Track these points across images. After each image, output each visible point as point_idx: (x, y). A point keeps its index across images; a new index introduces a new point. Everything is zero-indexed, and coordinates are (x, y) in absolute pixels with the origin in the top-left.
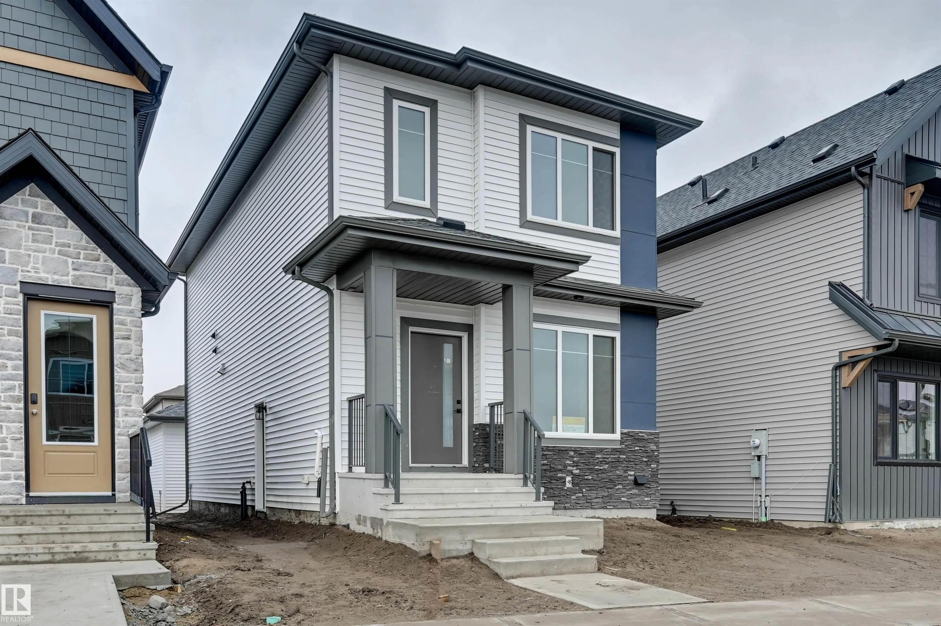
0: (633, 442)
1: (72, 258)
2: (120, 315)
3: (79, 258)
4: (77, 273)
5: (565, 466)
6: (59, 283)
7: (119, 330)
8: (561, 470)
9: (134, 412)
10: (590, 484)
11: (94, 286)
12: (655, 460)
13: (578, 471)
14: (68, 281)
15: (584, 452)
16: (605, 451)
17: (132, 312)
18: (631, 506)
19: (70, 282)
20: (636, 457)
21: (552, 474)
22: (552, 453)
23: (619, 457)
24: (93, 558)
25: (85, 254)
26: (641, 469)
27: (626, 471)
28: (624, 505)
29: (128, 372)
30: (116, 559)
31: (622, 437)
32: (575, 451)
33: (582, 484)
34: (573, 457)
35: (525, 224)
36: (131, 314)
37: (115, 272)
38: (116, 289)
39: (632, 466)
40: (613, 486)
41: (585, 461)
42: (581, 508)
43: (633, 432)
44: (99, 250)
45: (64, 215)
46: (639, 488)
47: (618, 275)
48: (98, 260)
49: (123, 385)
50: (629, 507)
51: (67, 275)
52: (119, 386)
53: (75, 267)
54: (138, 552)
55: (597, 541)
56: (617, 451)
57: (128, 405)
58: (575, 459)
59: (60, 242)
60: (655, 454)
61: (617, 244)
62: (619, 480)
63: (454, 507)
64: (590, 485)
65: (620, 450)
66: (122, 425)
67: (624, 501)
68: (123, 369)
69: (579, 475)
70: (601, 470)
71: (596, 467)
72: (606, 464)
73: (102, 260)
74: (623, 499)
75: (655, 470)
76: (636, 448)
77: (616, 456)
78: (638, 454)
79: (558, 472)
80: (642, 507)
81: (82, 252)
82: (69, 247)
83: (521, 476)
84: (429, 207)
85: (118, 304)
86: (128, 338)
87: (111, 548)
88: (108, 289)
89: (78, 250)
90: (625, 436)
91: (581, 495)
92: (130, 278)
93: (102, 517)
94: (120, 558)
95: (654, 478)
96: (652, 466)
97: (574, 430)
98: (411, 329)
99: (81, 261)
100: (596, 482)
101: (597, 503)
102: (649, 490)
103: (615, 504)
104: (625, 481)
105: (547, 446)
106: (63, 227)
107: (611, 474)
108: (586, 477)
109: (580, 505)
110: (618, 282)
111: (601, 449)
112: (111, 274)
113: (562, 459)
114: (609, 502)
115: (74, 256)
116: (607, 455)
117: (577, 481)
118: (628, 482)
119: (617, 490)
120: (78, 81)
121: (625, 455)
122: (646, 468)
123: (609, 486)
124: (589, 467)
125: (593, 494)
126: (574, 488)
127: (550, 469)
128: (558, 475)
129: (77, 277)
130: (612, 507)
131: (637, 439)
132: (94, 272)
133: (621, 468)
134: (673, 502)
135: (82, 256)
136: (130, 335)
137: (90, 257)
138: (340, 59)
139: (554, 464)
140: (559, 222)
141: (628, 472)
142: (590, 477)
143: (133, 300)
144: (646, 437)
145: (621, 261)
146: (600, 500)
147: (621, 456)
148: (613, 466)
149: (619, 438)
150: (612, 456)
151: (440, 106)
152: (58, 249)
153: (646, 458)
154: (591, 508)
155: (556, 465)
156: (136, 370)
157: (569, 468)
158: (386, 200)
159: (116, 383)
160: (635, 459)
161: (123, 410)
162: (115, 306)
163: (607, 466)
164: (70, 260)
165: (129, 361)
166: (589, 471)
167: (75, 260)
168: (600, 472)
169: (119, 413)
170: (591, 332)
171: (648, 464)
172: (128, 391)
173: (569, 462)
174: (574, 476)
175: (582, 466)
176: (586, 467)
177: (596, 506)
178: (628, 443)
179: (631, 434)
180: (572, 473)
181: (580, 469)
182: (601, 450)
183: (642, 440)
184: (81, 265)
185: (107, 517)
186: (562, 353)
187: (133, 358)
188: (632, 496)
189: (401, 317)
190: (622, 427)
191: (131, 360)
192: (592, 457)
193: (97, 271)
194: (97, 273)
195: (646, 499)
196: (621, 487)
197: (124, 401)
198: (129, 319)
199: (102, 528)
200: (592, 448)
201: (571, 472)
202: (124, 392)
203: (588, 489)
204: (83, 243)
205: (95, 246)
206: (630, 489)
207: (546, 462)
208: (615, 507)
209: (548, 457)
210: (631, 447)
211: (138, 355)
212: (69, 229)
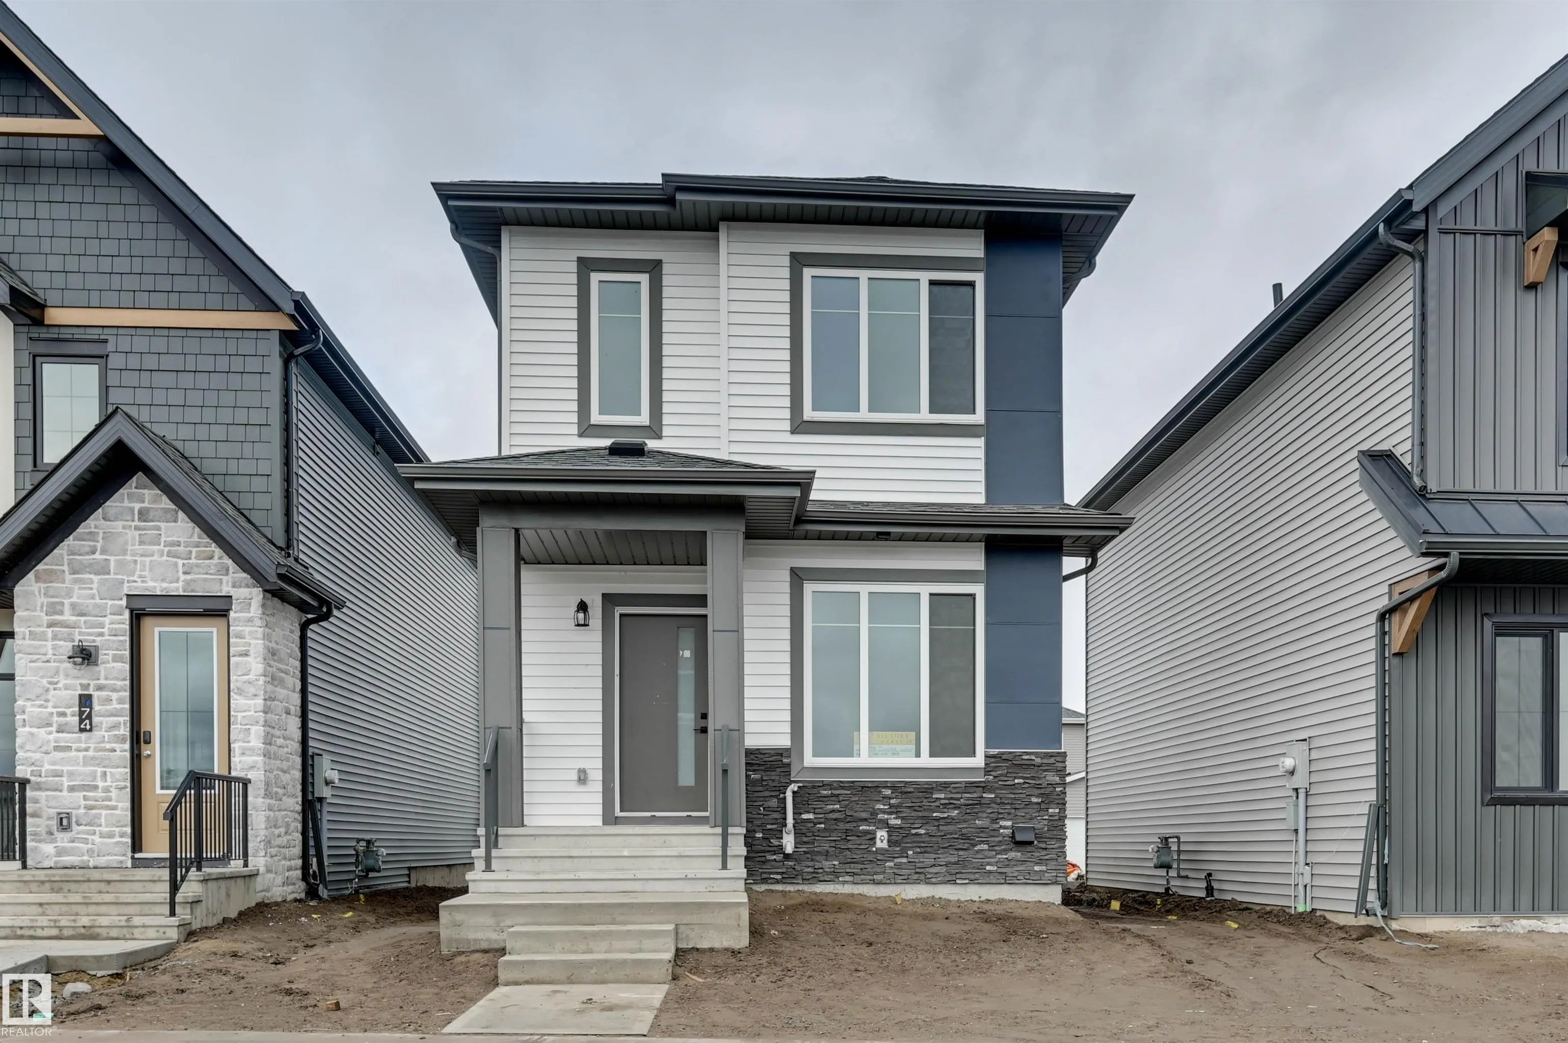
0: (1010, 771)
1: (182, 559)
2: (238, 626)
3: (190, 559)
4: (188, 577)
5: (874, 813)
6: (167, 592)
7: (237, 645)
8: (866, 820)
9: (252, 749)
10: (923, 842)
11: (207, 592)
12: (1057, 801)
13: (899, 822)
14: (177, 588)
15: (912, 790)
16: (954, 788)
17: (250, 620)
18: (1006, 880)
19: (181, 590)
20: (1017, 796)
21: (848, 826)
22: (849, 792)
23: (982, 797)
24: (105, 935)
25: (197, 552)
26: (1028, 817)
27: (995, 821)
28: (992, 877)
29: (247, 698)
30: (131, 936)
31: (988, 762)
32: (894, 787)
33: (906, 843)
34: (890, 798)
35: (800, 426)
36: (250, 623)
37: (231, 571)
38: (233, 592)
39: (1006, 811)
40: (967, 845)
41: (914, 805)
42: (905, 881)
43: (1010, 753)
44: (214, 545)
45: (174, 507)
46: (1020, 849)
47: (981, 488)
48: (211, 558)
49: (240, 715)
50: (1003, 881)
51: (177, 581)
52: (236, 716)
53: (186, 569)
54: (156, 929)
55: (737, 934)
56: (978, 787)
57: (246, 740)
58: (893, 801)
59: (169, 541)
60: (1058, 789)
61: (979, 436)
62: (981, 835)
63: (572, 876)
64: (923, 845)
65: (983, 785)
66: (239, 766)
67: (990, 872)
68: (240, 694)
69: (901, 828)
70: (944, 818)
71: (935, 815)
72: (956, 808)
73: (216, 557)
74: (988, 868)
75: (1057, 818)
76: (1016, 781)
77: (975, 795)
78: (1021, 791)
79: (860, 823)
80: (1028, 881)
81: (194, 550)
82: (179, 546)
83: (719, 830)
84: (647, 423)
85: (235, 612)
86: (246, 655)
87: (123, 923)
88: (224, 594)
89: (189, 549)
90: (993, 760)
91: (904, 860)
92: (249, 576)
93: (146, 884)
94: (136, 936)
95: (1055, 833)
96: (1051, 810)
97: (895, 754)
98: (619, 610)
99: (193, 561)
100: (934, 839)
101: (937, 873)
102: (1044, 853)
103: (972, 877)
104: (993, 836)
105: (841, 782)
106: (172, 522)
107: (965, 826)
108: (914, 831)
109: (903, 877)
110: (981, 499)
111: (945, 783)
112: (227, 574)
113: (868, 802)
114: (962, 873)
115: (184, 556)
116: (958, 793)
117: (898, 838)
118: (1000, 839)
119: (978, 852)
120: (216, 333)
121: (994, 793)
122: (1037, 814)
123: (961, 847)
124: (920, 814)
125: (928, 859)
126: (890, 849)
127: (846, 818)
128: (861, 828)
129: (187, 583)
130: (967, 881)
131: (1017, 765)
132: (207, 574)
133: (985, 815)
134: (1210, 875)
135: (194, 555)
136: (249, 651)
137: (203, 555)
138: (510, 232)
139: (852, 809)
140: (864, 415)
141: (999, 823)
142: (922, 831)
143: (253, 604)
144: (1038, 761)
145: (987, 464)
146: (944, 869)
147: (985, 795)
148: (968, 811)
149: (983, 765)
150: (968, 795)
151: (666, 268)
152: (166, 549)
153: (1037, 796)
154: (927, 883)
155: (856, 812)
156: (255, 695)
157: (880, 816)
158: (579, 424)
159: (232, 713)
160: (1014, 799)
161: (240, 747)
162: (232, 614)
163: (956, 812)
164: (180, 562)
165: (247, 684)
166: (920, 821)
167: (186, 562)
168: (942, 822)
169: (236, 752)
170: (925, 590)
171: (1042, 808)
172: (245, 723)
173: (882, 807)
174: (891, 829)
175: (906, 813)
176: (914, 814)
177: (933, 880)
178: (1000, 772)
179: (1004, 757)
180: (888, 824)
181: (903, 818)
182: (945, 786)
183: (1029, 766)
184: (192, 566)
185: (151, 884)
186: (869, 627)
187: (251, 680)
188: (1009, 863)
189: (603, 594)
190: (987, 746)
191: (249, 683)
192: (926, 798)
193: (210, 572)
194: (211, 574)
195: (1037, 868)
196: (986, 847)
197: (241, 736)
198: (247, 629)
199: (129, 898)
200: (927, 783)
201: (885, 824)
202: (241, 724)
203: (919, 850)
204: (195, 539)
205: (208, 540)
206: (1005, 851)
207: (838, 806)
208: (972, 881)
209: (841, 798)
210: (1006, 779)
211: (258, 676)
212: (179, 523)
